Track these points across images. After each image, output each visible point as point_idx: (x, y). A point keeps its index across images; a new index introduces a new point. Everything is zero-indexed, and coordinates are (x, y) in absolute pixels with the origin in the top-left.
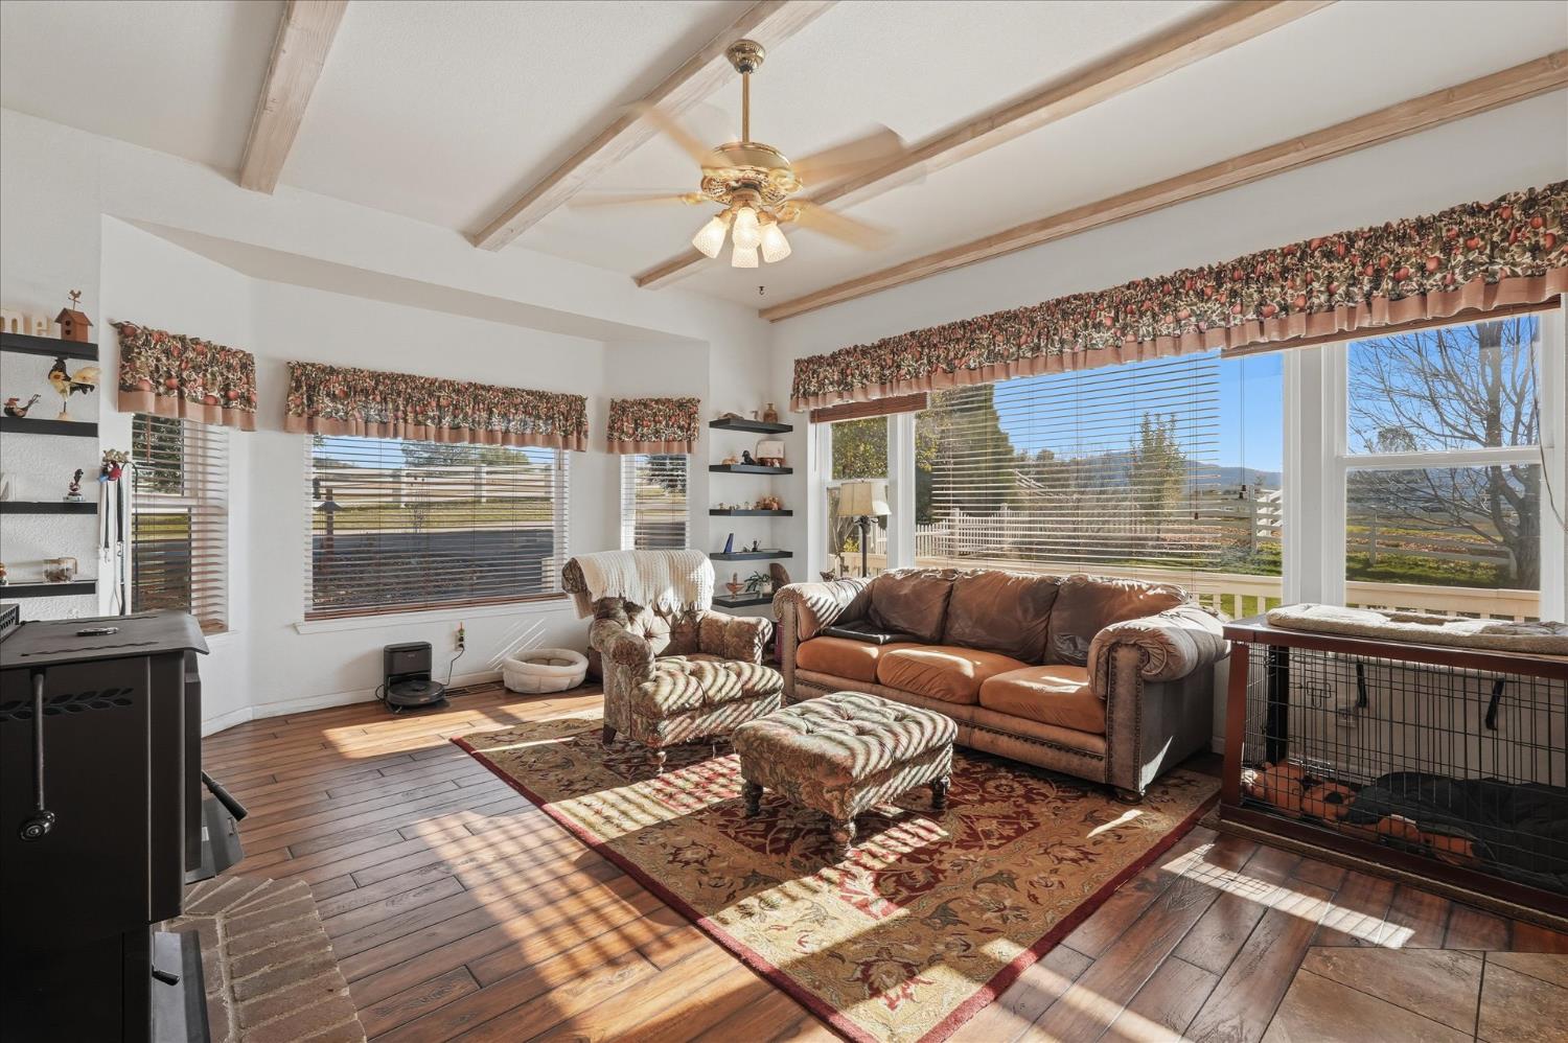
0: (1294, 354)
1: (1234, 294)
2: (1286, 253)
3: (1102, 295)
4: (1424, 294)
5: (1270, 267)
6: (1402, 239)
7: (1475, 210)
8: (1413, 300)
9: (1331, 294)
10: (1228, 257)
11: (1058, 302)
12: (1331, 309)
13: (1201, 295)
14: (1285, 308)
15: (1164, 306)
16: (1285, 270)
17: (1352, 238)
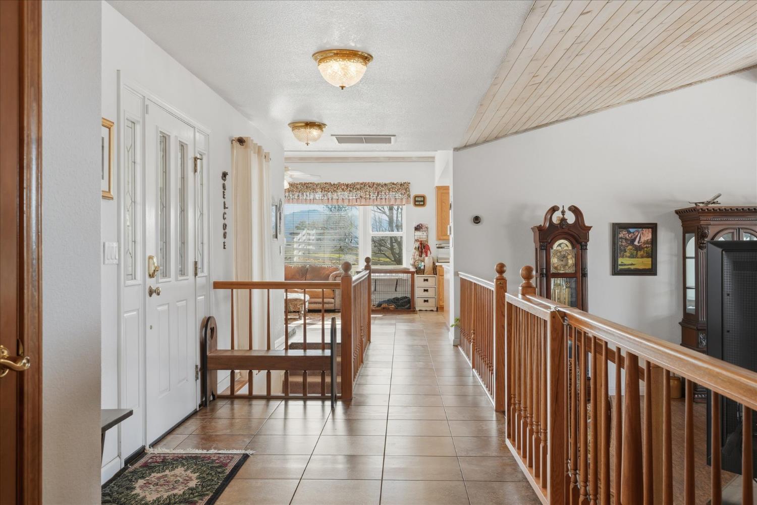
0: (361, 207)
1: (350, 191)
2: (362, 184)
3: (318, 184)
4: (386, 199)
5: (358, 187)
6: (382, 186)
7: (393, 184)
8: (384, 200)
9: (370, 195)
10: (350, 182)
11: (305, 184)
12: (370, 199)
13: (343, 189)
14: (361, 197)
15: (334, 191)
16: (361, 188)
17: (374, 184)
